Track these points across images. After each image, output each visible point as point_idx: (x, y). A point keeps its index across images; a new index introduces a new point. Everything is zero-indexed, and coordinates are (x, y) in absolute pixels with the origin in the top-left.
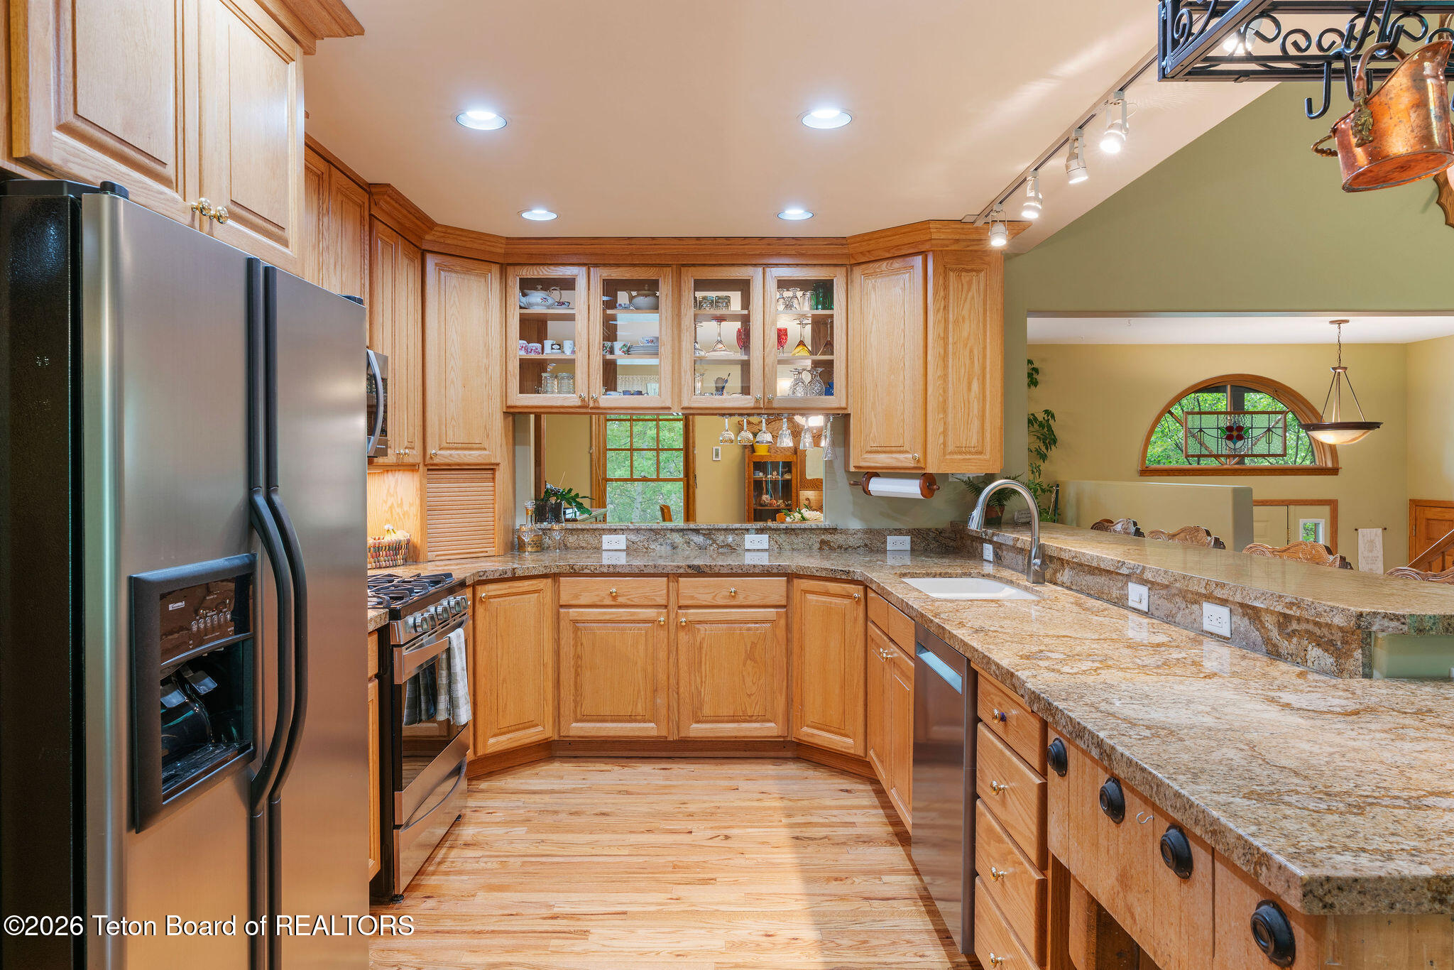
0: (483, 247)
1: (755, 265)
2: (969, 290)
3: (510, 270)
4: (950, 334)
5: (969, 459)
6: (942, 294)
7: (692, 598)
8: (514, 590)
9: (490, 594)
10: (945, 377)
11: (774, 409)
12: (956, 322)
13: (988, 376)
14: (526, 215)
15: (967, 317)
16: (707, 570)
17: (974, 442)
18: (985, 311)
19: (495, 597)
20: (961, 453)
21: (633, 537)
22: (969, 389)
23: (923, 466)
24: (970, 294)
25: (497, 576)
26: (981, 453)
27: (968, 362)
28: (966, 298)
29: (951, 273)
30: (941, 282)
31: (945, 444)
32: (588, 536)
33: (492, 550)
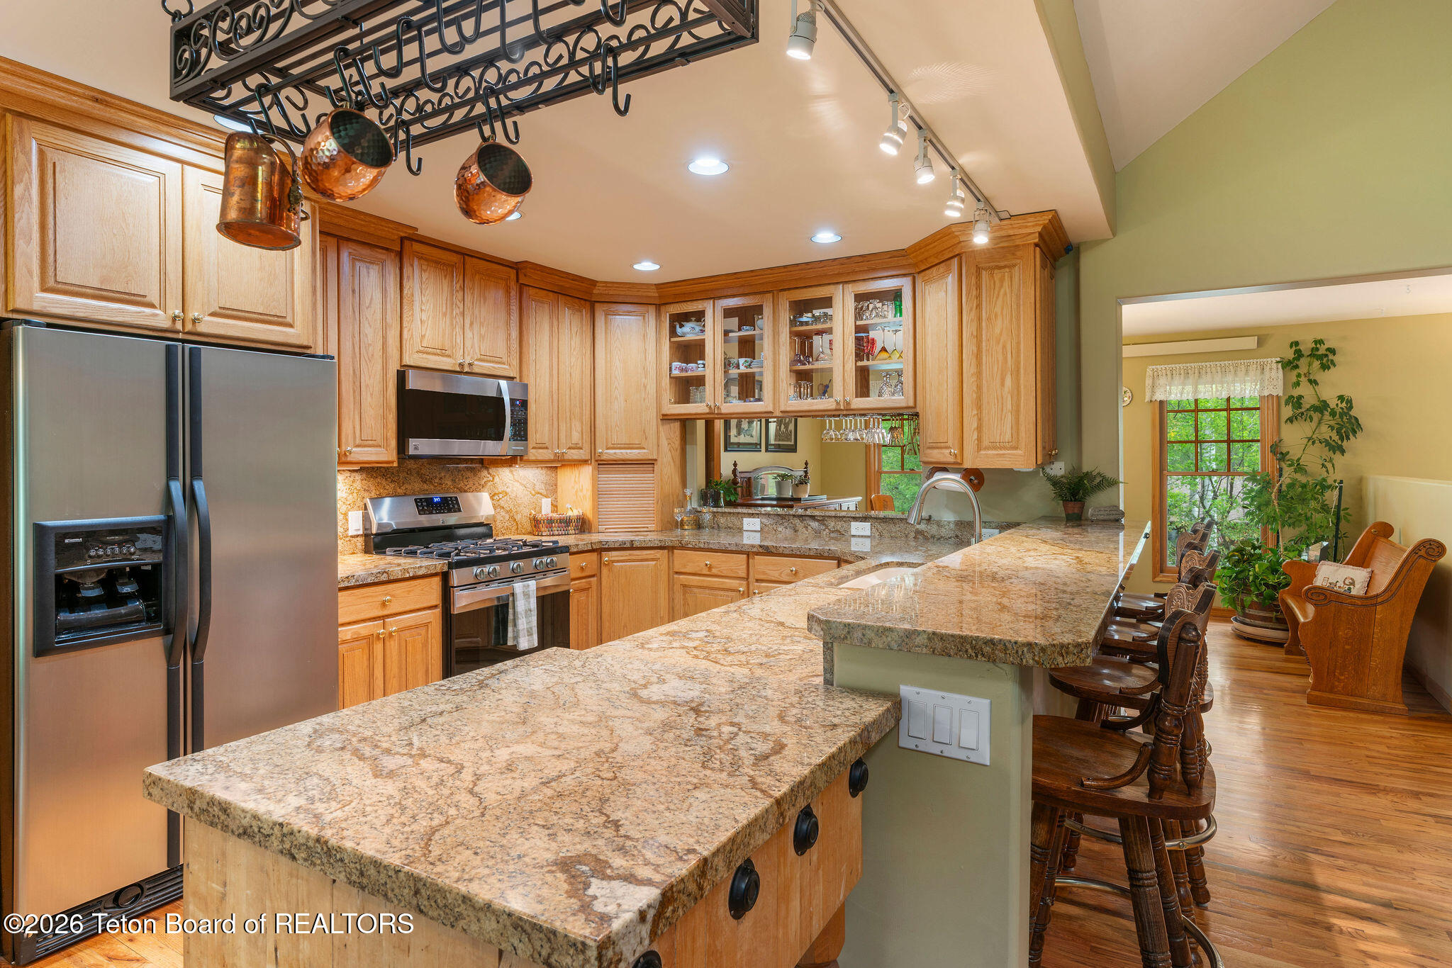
0: (640, 294)
1: (837, 283)
2: (1001, 286)
3: (663, 308)
4: (984, 332)
5: (1003, 454)
6: (974, 293)
7: (764, 573)
8: (634, 558)
9: (613, 559)
10: (979, 374)
11: (852, 410)
12: (989, 319)
13: (1022, 371)
14: (636, 267)
15: (999, 313)
16: (774, 550)
17: (1008, 437)
18: (1018, 305)
19: (618, 561)
20: (995, 448)
21: (765, 520)
22: (1003, 384)
23: (959, 461)
24: (1002, 291)
25: (617, 545)
26: (1016, 448)
27: (1001, 357)
28: (998, 295)
29: (984, 272)
30: (973, 281)
31: (979, 439)
32: (733, 519)
33: (652, 527)
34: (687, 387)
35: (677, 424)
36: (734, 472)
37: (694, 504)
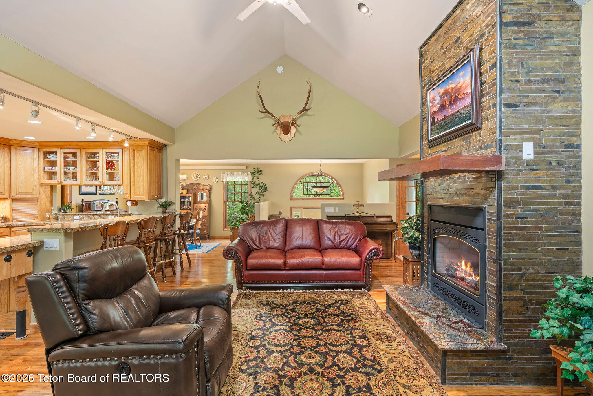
0: (31, 144)
1: (100, 148)
2: (140, 155)
3: (41, 149)
4: (135, 166)
5: (140, 197)
6: (133, 156)
9: (16, 229)
10: (134, 177)
11: (105, 184)
12: (137, 163)
15: (139, 162)
17: (141, 193)
18: (144, 160)
19: (18, 230)
20: (138, 195)
21: (81, 216)
22: (140, 179)
23: (130, 198)
25: (18, 225)
26: (143, 195)
27: (139, 173)
28: (139, 157)
29: (136, 151)
30: (133, 153)
31: (134, 193)
32: (70, 216)
33: (37, 220)
34: (51, 175)
35: (49, 187)
36: (82, 202)
37: (56, 212)
